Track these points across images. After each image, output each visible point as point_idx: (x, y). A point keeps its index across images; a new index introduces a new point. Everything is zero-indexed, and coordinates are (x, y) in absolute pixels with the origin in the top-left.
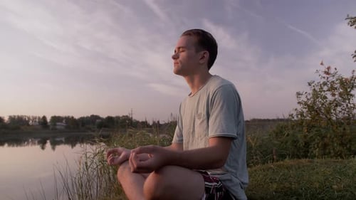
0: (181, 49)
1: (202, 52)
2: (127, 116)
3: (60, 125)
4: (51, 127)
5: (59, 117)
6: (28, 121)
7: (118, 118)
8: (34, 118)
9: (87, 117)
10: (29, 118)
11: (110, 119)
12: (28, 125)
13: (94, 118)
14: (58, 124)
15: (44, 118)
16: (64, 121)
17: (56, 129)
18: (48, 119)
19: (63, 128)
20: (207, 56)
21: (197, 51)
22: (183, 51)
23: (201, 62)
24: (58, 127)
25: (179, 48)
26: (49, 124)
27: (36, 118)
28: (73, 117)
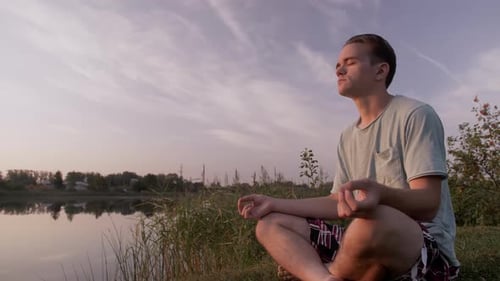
0: (349, 62)
1: (380, 65)
2: (175, 175)
3: (80, 185)
4: (68, 188)
5: (79, 174)
6: (36, 178)
7: (162, 177)
8: (44, 175)
9: (119, 175)
10: (36, 174)
11: (151, 178)
12: (35, 183)
13: (129, 176)
14: (78, 183)
15: (59, 174)
16: (86, 180)
17: (75, 190)
18: (64, 178)
19: (83, 188)
20: (387, 69)
21: (373, 63)
22: (353, 64)
24: (77, 188)
25: (346, 60)
26: (66, 183)
27: (46, 174)
28: (99, 175)
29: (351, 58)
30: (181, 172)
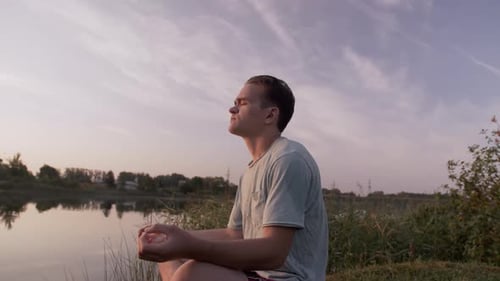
0: (242, 102)
1: (270, 109)
2: (221, 178)
3: (130, 185)
4: (119, 187)
5: (130, 174)
6: (90, 177)
7: (209, 179)
9: (168, 177)
10: (91, 173)
11: (198, 181)
12: (90, 182)
13: (177, 178)
14: (128, 183)
15: (111, 173)
16: (136, 180)
17: (125, 190)
18: (116, 176)
19: (134, 188)
20: (276, 113)
21: (264, 106)
22: (245, 104)
23: (268, 121)
24: (128, 187)
26: (116, 182)
27: (99, 173)
28: (148, 175)
29: (244, 99)
30: (228, 175)
